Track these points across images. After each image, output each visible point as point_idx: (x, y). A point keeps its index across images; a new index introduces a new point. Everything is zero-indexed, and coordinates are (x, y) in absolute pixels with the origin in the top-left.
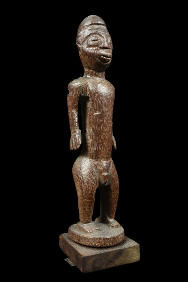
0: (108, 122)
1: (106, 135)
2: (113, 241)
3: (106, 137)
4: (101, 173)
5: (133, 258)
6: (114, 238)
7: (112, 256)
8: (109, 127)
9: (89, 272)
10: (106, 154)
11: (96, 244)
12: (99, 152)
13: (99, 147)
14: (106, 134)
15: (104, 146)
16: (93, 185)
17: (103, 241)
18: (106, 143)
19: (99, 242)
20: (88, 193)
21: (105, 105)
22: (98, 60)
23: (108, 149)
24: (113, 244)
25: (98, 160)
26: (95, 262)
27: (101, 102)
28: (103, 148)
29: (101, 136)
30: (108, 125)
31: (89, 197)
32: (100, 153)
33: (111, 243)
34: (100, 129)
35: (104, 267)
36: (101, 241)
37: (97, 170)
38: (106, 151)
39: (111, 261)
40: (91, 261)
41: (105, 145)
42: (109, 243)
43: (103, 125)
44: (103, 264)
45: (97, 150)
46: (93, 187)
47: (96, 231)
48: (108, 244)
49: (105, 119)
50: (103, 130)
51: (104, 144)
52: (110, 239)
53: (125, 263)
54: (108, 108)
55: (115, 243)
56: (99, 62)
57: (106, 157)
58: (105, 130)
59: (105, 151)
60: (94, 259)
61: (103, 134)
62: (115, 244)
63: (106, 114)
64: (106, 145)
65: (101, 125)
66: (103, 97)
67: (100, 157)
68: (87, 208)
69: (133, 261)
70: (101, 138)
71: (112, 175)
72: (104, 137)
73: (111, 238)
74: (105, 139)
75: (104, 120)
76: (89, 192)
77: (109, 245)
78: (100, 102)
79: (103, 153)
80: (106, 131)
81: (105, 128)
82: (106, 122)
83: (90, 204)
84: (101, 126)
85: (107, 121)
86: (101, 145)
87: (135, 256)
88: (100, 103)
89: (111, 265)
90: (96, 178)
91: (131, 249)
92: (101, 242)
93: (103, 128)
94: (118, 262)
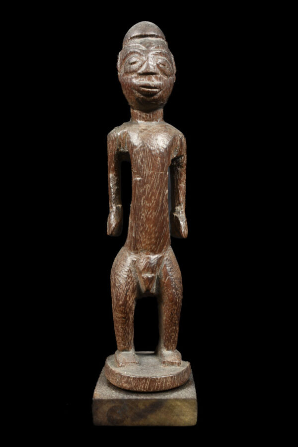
0: (153, 193)
1: (149, 213)
2: (149, 385)
3: (150, 216)
4: (141, 273)
5: (182, 417)
6: (153, 381)
7: (143, 407)
8: (155, 200)
9: (103, 424)
10: (149, 244)
11: (124, 385)
12: (138, 240)
13: (139, 233)
14: (149, 211)
15: (147, 231)
16: (127, 291)
17: (133, 381)
18: (149, 226)
19: (127, 382)
20: (118, 303)
21: (148, 165)
22: (138, 94)
23: (153, 236)
24: (149, 388)
25: (137, 253)
26: (112, 410)
27: (142, 161)
28: (145, 234)
29: (141, 215)
30: (153, 198)
31: (120, 310)
32: (141, 243)
33: (147, 386)
34: (139, 204)
35: (128, 422)
36: (130, 381)
37: (135, 269)
38: (151, 239)
39: (140, 415)
40: (106, 408)
41: (148, 229)
42: (143, 387)
43: (144, 197)
44: (127, 418)
45: (135, 236)
46: (126, 294)
47: (132, 365)
48: (141, 387)
49: (149, 187)
50: (144, 205)
51: (145, 228)
52: (144, 381)
53: (167, 424)
54: (152, 170)
55: (154, 387)
56: (139, 97)
57: (151, 248)
58: (148, 205)
59: (148, 239)
60: (111, 405)
61: (144, 212)
62: (154, 389)
63: (150, 179)
64: (150, 229)
65: (141, 197)
66: (144, 153)
67: (140, 248)
68: (120, 327)
69: (183, 423)
70: (142, 217)
71: (164, 279)
72: (146, 217)
73: (146, 379)
74: (148, 219)
75: (145, 189)
76: (121, 303)
77: (143, 390)
78: (139, 161)
79: (145, 242)
80: (150, 207)
81: (148, 202)
82: (149, 193)
83: (123, 321)
84: (141, 199)
85: (150, 190)
86: (142, 228)
87: (187, 416)
88: (140, 163)
89: (142, 422)
90: (133, 281)
91: (179, 403)
92: (130, 383)
93: (144, 201)
94: (154, 420)
